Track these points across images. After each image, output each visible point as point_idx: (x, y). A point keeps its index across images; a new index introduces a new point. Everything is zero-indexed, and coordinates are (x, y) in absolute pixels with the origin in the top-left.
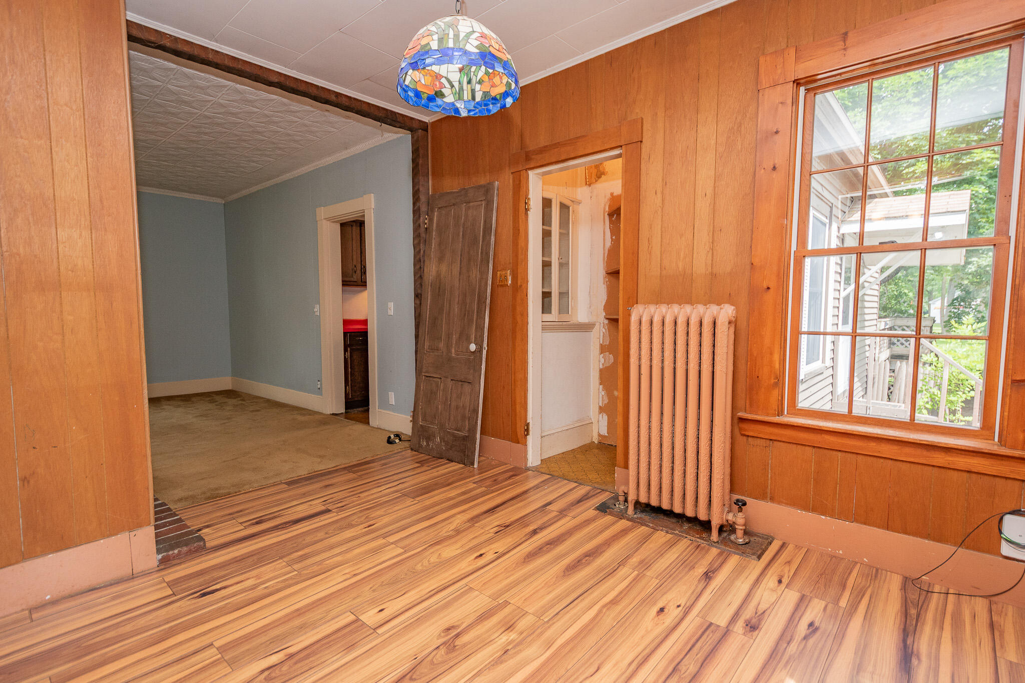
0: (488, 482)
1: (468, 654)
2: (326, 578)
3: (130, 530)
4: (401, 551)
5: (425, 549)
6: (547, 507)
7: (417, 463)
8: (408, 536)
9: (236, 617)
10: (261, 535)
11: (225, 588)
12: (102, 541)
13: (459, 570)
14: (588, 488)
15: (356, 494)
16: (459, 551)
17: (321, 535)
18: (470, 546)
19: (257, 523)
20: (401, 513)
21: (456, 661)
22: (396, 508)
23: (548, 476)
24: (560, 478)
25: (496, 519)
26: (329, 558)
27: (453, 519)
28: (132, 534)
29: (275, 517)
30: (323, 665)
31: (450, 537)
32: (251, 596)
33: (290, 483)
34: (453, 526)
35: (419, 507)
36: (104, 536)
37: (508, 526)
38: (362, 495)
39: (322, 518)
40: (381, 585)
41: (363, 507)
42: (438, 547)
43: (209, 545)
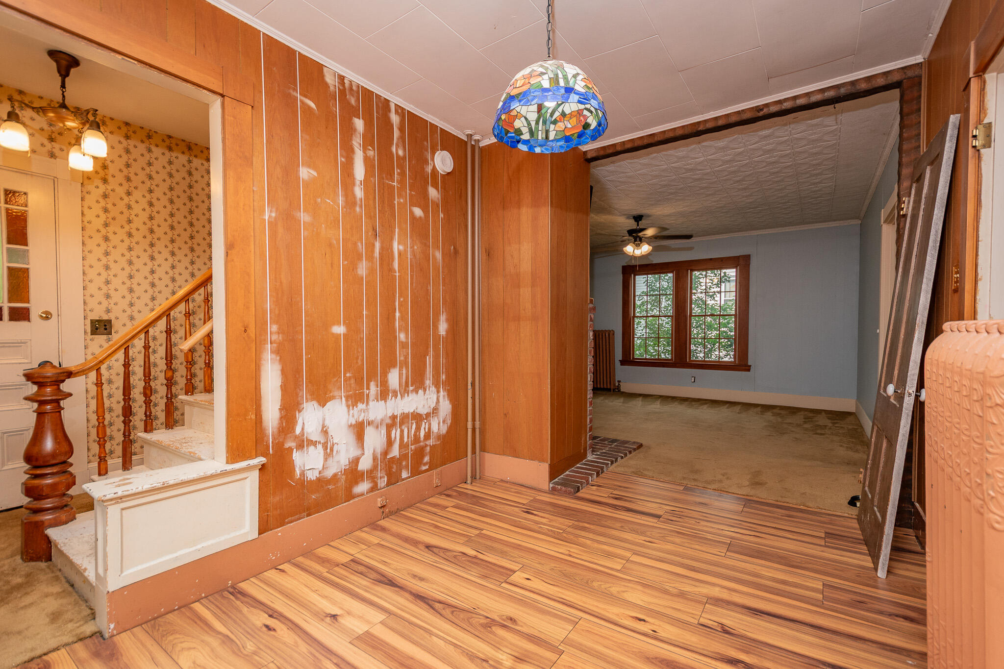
0: (843, 596)
1: (481, 636)
2: (560, 545)
3: (540, 461)
4: (618, 567)
5: (631, 581)
8: (647, 565)
10: (602, 505)
11: (535, 515)
13: (604, 609)
15: (699, 519)
17: (618, 525)
18: (654, 608)
19: (616, 499)
21: (472, 631)
22: (697, 547)
26: (586, 537)
27: (708, 586)
28: (539, 463)
29: (629, 501)
30: (466, 571)
31: (666, 592)
32: (529, 525)
35: (712, 558)
36: (529, 459)
37: (727, 632)
38: (703, 523)
39: (643, 518)
40: (560, 571)
41: (680, 529)
42: (640, 588)
43: (579, 494)
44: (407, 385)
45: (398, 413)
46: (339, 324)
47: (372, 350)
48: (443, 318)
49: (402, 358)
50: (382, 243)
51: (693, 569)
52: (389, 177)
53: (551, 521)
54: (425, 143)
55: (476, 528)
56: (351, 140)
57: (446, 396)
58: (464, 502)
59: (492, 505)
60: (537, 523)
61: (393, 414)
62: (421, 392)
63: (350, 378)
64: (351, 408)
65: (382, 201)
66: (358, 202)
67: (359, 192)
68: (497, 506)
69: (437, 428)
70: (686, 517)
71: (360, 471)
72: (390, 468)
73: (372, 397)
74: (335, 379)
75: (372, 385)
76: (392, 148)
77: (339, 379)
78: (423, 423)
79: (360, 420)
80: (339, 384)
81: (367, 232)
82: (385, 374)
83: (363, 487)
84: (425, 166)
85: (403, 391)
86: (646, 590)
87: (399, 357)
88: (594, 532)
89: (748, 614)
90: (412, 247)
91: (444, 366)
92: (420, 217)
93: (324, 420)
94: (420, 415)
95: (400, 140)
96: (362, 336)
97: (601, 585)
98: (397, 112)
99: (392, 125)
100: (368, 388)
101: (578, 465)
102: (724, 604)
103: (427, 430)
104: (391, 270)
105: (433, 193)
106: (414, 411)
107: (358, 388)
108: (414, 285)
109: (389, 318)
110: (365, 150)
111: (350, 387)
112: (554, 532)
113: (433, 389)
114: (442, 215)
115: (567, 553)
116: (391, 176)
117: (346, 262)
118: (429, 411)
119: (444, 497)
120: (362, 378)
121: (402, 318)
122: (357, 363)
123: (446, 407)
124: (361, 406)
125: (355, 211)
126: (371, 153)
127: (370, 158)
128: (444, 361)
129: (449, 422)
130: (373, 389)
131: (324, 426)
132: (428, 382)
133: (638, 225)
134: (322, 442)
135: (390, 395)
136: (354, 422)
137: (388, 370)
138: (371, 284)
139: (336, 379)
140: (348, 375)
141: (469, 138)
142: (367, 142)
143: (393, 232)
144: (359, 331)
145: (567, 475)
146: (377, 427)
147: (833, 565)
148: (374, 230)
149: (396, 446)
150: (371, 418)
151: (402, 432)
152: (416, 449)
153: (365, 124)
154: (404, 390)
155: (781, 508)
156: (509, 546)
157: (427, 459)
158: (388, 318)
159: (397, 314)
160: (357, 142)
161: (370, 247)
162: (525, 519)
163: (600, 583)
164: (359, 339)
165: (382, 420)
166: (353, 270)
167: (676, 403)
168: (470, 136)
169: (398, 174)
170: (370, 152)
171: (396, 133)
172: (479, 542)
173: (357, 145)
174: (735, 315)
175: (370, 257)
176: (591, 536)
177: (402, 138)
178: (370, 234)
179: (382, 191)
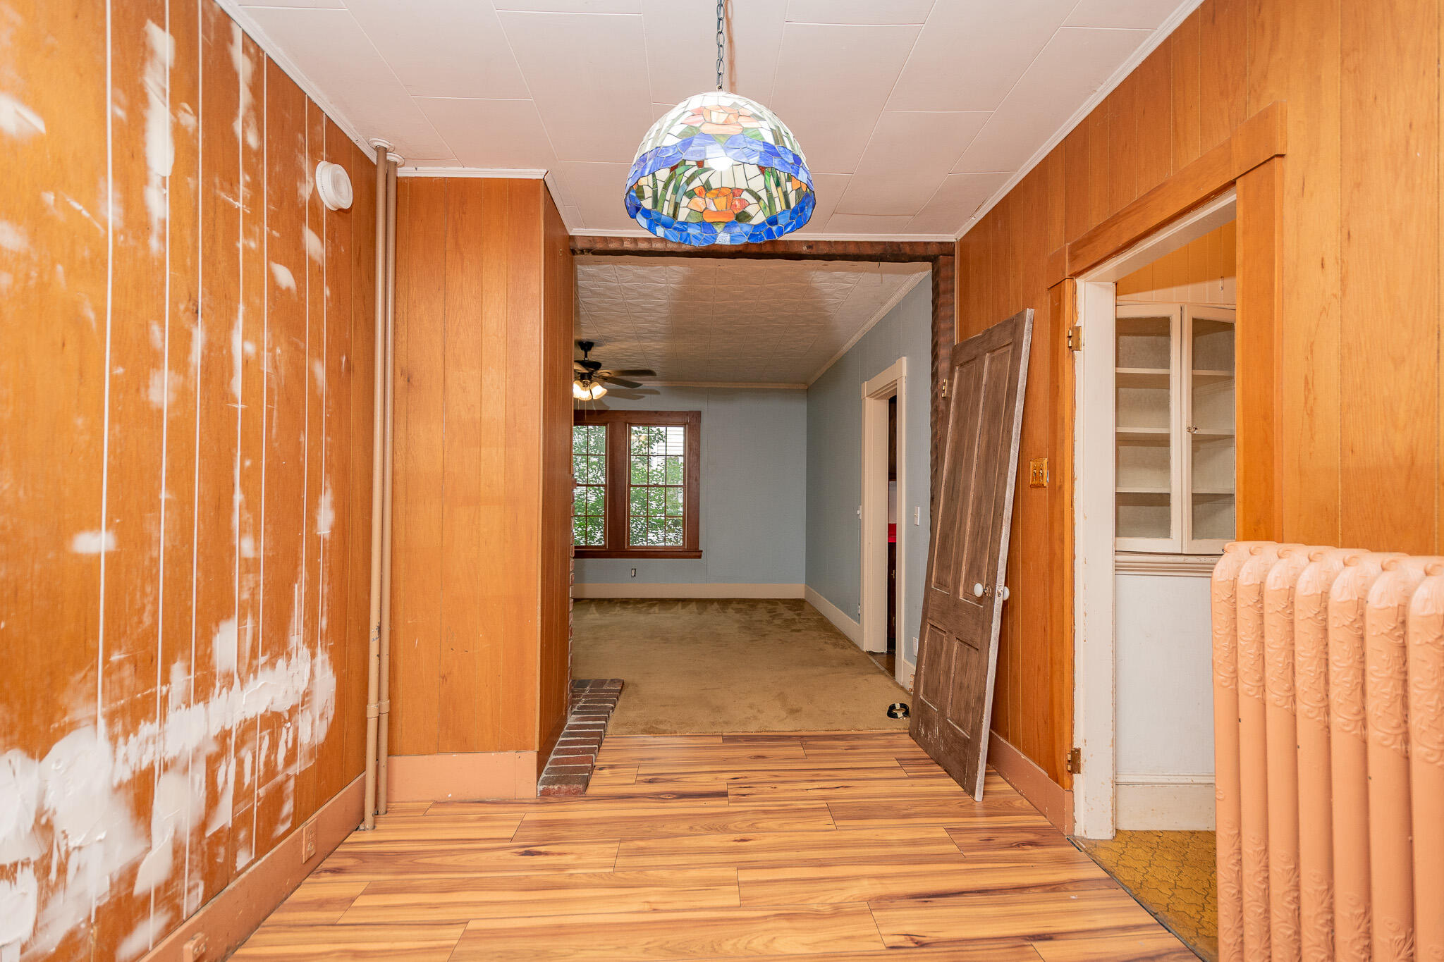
0: (973, 839)
2: (626, 896)
3: (518, 750)
4: (735, 901)
5: (766, 917)
6: (1036, 944)
7: (897, 760)
8: (768, 881)
9: (517, 899)
10: (638, 799)
11: (546, 854)
12: (493, 754)
14: (1172, 942)
15: (773, 782)
16: (804, 950)
17: (684, 827)
18: (828, 950)
19: (650, 782)
20: (798, 838)
22: (800, 826)
23: (1103, 874)
24: (1124, 887)
25: (919, 918)
26: (658, 867)
27: (854, 883)
28: (518, 754)
29: (671, 781)
31: (817, 915)
32: (550, 879)
33: (727, 739)
34: (837, 897)
35: (827, 838)
36: (496, 750)
37: (921, 945)
38: (781, 787)
39: (708, 803)
40: (661, 947)
41: (764, 806)
42: (784, 924)
43: (590, 791)
44: (254, 655)
45: (233, 723)
46: (94, 525)
47: (178, 585)
48: (326, 500)
49: (246, 596)
50: (210, 330)
51: (821, 864)
52: (227, 185)
53: (580, 856)
54: (300, 136)
55: (450, 924)
56: (142, 71)
57: (327, 662)
58: (386, 874)
59: (449, 860)
60: (561, 868)
61: (223, 727)
62: (281, 663)
63: (120, 664)
64: (121, 740)
65: (211, 238)
66: (156, 227)
67: (158, 204)
68: (463, 859)
69: (309, 732)
70: (757, 783)
71: (138, 897)
72: (212, 856)
73: (174, 701)
74: (79, 676)
75: (177, 670)
76: (234, 124)
77: (92, 673)
78: (284, 731)
79: (144, 765)
80: (89, 685)
81: (174, 304)
82: (206, 638)
83: (146, 932)
84: (298, 184)
85: (244, 669)
86: (798, 924)
87: (240, 594)
88: (662, 853)
89: (918, 905)
90: (272, 350)
91: (325, 599)
92: (288, 289)
93: (42, 794)
94: (277, 715)
95: (252, 114)
96: (155, 554)
97: (735, 944)
98: (245, 49)
99: (236, 75)
100: (166, 681)
101: (561, 739)
102: (887, 902)
103: (290, 745)
104: (227, 396)
105: (313, 244)
106: (267, 710)
107: (140, 686)
108: (274, 431)
109: (220, 506)
110: (174, 108)
111: (122, 687)
112: (600, 876)
113: (305, 652)
114: (327, 292)
115: (647, 907)
116: (232, 182)
117: (120, 371)
118: (295, 703)
119: (328, 877)
120: (153, 659)
121: (250, 505)
122: (140, 622)
123: (326, 683)
124: (146, 729)
125: (146, 246)
126: (188, 120)
127: (185, 131)
128: (326, 591)
129: (331, 713)
130: (181, 678)
131: (40, 813)
132: (296, 639)
133: (586, 356)
134: (35, 857)
135: (218, 685)
136: (126, 775)
137: (214, 629)
138: (180, 429)
139: (82, 674)
140: (116, 657)
141: (382, 154)
142: (181, 92)
143: (233, 311)
144: (146, 541)
145: (555, 761)
146: (186, 770)
147: (935, 801)
148: (192, 299)
149: (226, 803)
150: (171, 751)
151: (240, 763)
152: (268, 794)
153: (178, 49)
154: (249, 668)
155: (837, 739)
156: (543, 935)
157: (288, 808)
158: (218, 508)
159: (238, 497)
160: (156, 81)
161: (181, 340)
162: (533, 868)
163: (731, 942)
164: (147, 563)
165: (198, 750)
166: (138, 390)
167: (618, 609)
168: (382, 151)
169: (247, 185)
170: (187, 116)
171: (245, 97)
172: (477, 952)
173: (158, 90)
174: (683, 486)
175: (180, 363)
176: (660, 860)
177: (256, 108)
178: (182, 307)
179: (212, 214)
